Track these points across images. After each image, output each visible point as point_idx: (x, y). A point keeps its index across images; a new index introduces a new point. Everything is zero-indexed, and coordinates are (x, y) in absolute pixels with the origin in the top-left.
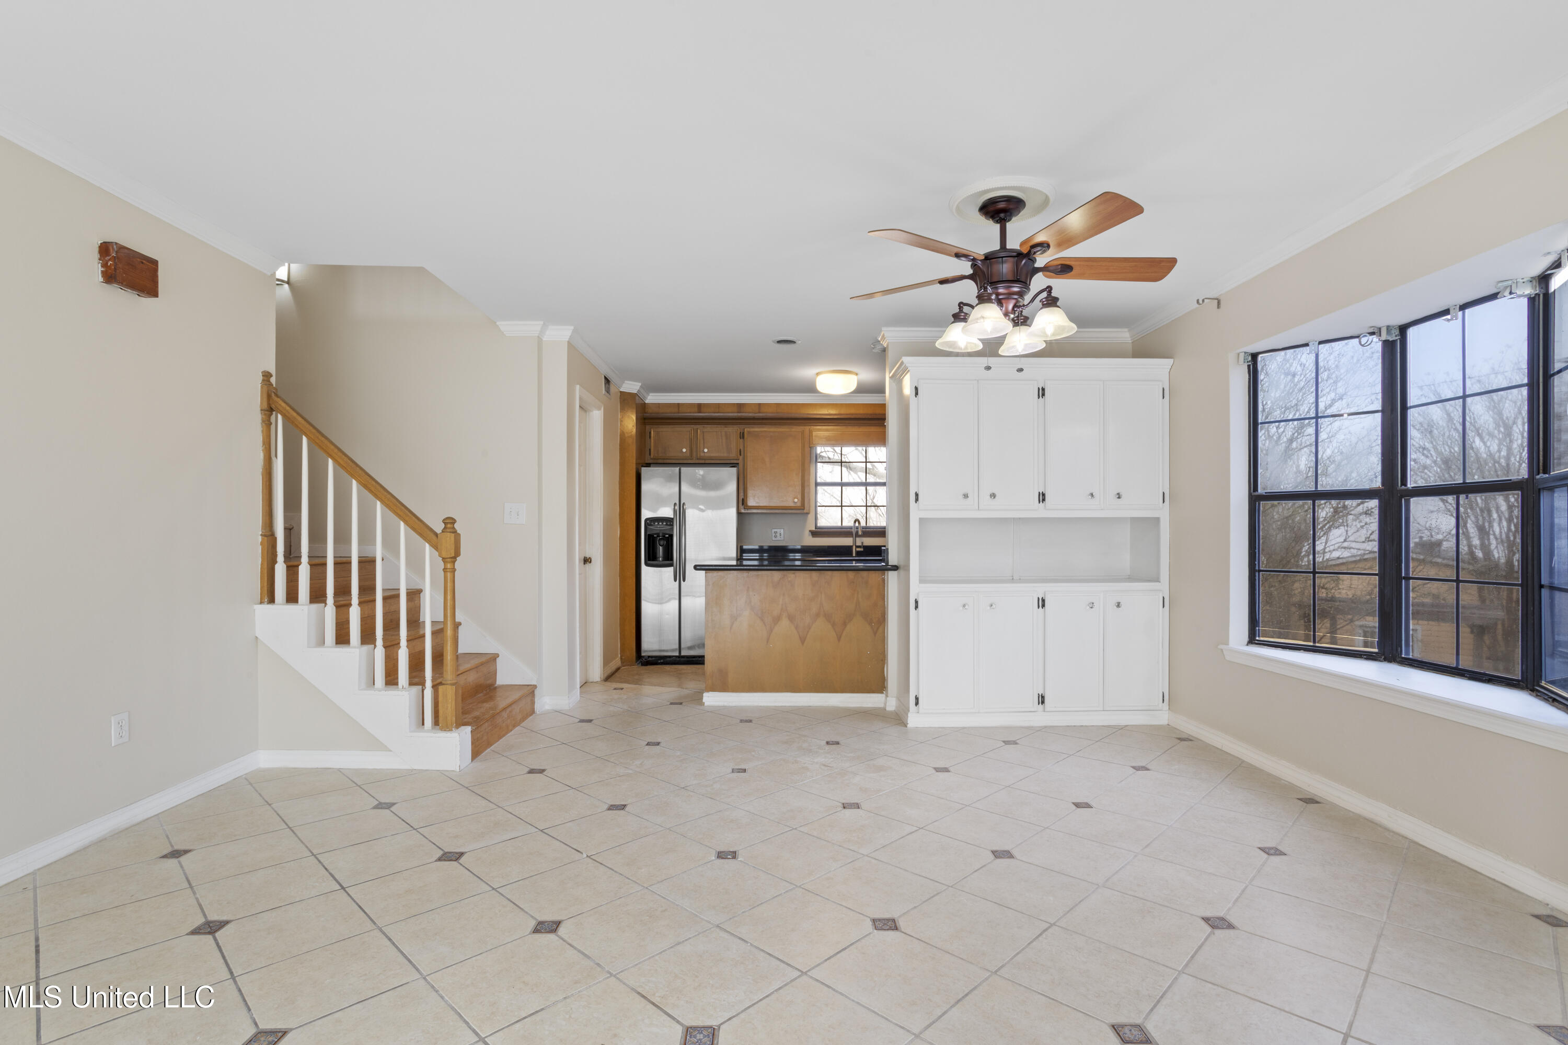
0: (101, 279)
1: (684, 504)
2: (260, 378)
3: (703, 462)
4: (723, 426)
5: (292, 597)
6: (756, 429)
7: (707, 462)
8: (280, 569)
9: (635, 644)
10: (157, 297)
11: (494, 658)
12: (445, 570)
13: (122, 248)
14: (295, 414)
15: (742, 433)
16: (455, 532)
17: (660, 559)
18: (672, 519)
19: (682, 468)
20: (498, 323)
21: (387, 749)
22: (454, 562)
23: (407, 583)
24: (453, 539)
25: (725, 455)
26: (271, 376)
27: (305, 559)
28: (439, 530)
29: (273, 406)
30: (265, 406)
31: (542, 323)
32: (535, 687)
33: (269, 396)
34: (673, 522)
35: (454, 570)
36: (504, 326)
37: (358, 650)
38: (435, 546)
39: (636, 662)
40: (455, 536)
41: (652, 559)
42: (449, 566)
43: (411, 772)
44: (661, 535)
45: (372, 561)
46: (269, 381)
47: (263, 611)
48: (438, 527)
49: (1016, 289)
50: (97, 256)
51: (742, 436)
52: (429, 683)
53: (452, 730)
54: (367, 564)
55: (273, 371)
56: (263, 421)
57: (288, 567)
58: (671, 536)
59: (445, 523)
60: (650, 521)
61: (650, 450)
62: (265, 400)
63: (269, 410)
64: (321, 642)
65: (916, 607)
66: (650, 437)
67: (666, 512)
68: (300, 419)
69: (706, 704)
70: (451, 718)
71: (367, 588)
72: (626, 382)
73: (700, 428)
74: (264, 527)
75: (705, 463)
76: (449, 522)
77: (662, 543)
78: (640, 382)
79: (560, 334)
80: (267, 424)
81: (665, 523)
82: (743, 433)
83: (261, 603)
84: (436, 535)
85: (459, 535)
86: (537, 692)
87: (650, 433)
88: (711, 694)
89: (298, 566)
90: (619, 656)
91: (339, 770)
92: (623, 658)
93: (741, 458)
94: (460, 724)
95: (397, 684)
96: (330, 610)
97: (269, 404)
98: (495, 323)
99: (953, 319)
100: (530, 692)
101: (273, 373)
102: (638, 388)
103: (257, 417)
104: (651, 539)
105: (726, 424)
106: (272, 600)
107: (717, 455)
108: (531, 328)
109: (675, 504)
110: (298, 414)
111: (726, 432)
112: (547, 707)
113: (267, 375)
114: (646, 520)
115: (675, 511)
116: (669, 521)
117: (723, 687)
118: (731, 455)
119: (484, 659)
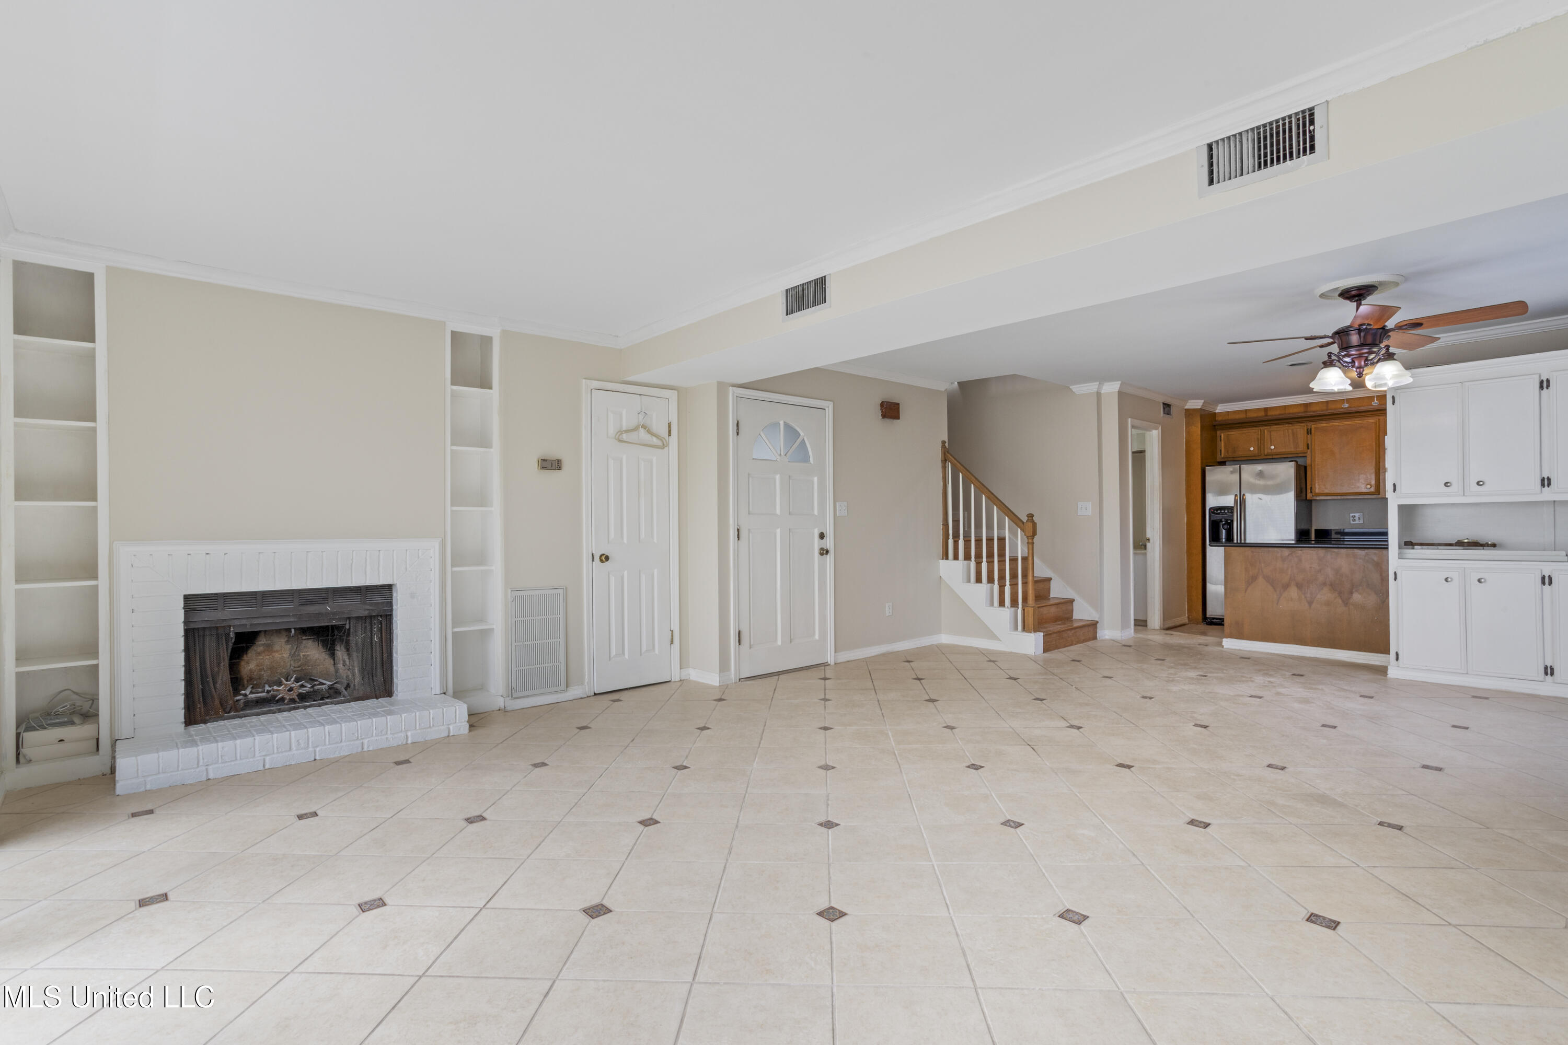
0: (881, 417)
1: (1244, 495)
2: (941, 444)
3: (1270, 457)
4: (1290, 425)
5: (956, 557)
6: (1325, 424)
7: (1274, 457)
8: (951, 542)
9: (1201, 607)
10: (899, 419)
11: (1071, 601)
12: (1028, 543)
13: (888, 402)
14: (956, 462)
15: (1309, 430)
16: (1033, 522)
17: (1224, 540)
18: (1233, 507)
19: (1242, 466)
20: (1071, 387)
21: (999, 640)
22: (1033, 539)
23: (1022, 554)
24: (1031, 525)
25: (1292, 450)
26: (945, 442)
27: (961, 537)
28: (1025, 521)
29: (946, 458)
30: (943, 459)
31: (1098, 383)
32: (1097, 622)
33: (945, 454)
34: (1233, 510)
35: (1033, 543)
36: (1074, 388)
37: (985, 585)
38: (1022, 530)
39: (1203, 622)
40: (1033, 524)
41: (1215, 539)
42: (1030, 541)
43: (1011, 653)
44: (1223, 520)
45: (1004, 539)
46: (945, 445)
47: (943, 563)
48: (1025, 519)
49: (1366, 351)
50: (880, 408)
51: (1309, 432)
52: (1020, 606)
53: (1031, 633)
54: (1002, 540)
55: (947, 440)
56: (942, 466)
57: (954, 541)
58: (1232, 521)
59: (1028, 517)
60: (1214, 510)
61: (1221, 450)
62: (943, 455)
63: (945, 461)
64: (969, 581)
65: (1395, 579)
66: (1221, 440)
67: (1228, 500)
68: (958, 464)
69: (1225, 647)
70: (1031, 626)
71: (1002, 555)
72: (1189, 401)
73: (1266, 430)
74: (943, 521)
75: (1272, 458)
76: (1030, 516)
77: (1225, 527)
78: (1202, 400)
79: (1111, 388)
80: (944, 468)
81: (1226, 511)
82: (1311, 429)
83: (943, 559)
84: (1023, 523)
85: (1036, 523)
86: (1098, 625)
87: (1221, 436)
88: (1229, 640)
89: (958, 541)
90: (1187, 615)
91: (977, 648)
92: (1190, 617)
93: (1309, 451)
94: (1036, 630)
95: (1005, 606)
96: (973, 564)
97: (945, 458)
98: (1069, 387)
99: (1323, 366)
100: (1094, 625)
101: (947, 441)
102: (1201, 404)
103: (940, 464)
104: (1215, 525)
105: (1292, 423)
106: (947, 558)
107: (1284, 450)
108: (1092, 387)
109: (1236, 495)
110: (958, 461)
111: (1292, 430)
112: (1107, 637)
113: (944, 442)
114: (1210, 509)
115: (1236, 501)
116: (1230, 509)
117: (1240, 636)
118: (1298, 450)
119: (1062, 601)
